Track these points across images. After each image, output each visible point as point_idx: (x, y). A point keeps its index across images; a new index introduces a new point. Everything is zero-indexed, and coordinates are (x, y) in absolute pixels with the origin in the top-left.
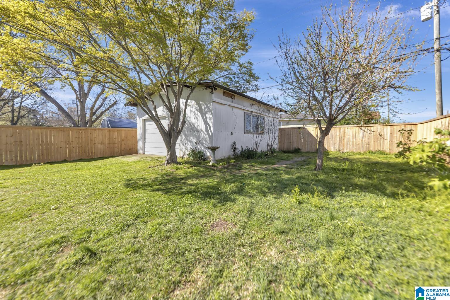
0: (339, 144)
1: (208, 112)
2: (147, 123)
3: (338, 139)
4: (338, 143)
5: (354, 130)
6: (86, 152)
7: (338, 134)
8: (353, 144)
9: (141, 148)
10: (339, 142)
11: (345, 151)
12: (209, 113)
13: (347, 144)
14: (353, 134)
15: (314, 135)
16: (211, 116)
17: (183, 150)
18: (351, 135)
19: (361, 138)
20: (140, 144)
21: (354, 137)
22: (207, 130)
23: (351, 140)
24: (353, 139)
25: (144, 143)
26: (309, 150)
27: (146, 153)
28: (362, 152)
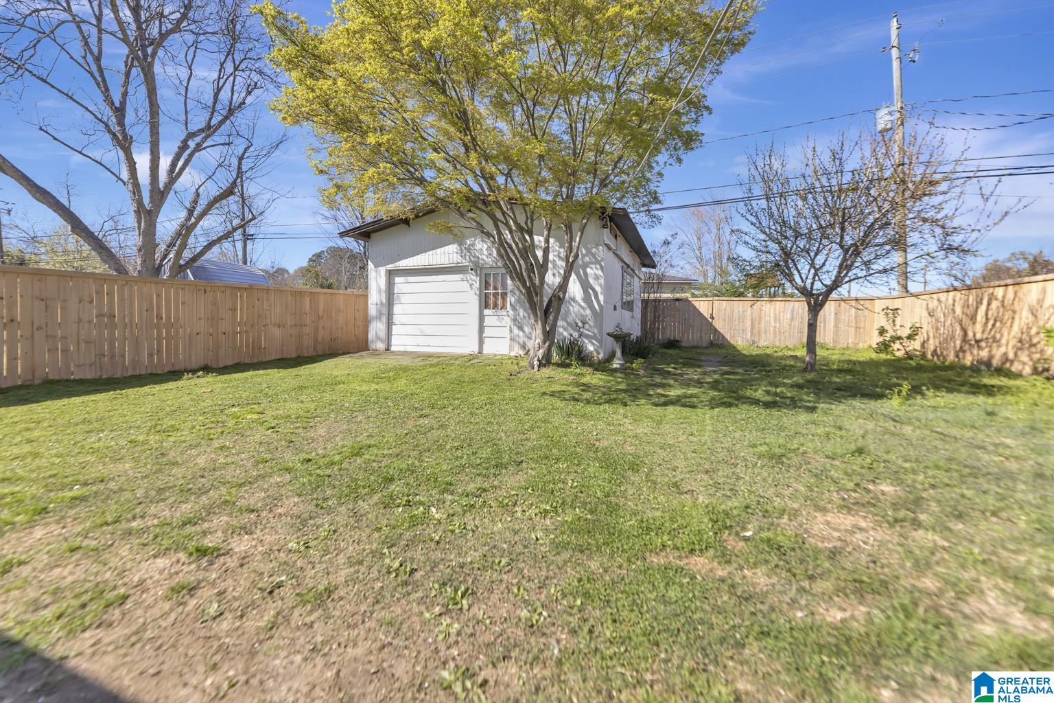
0: (752, 332)
1: (593, 263)
2: (397, 280)
3: (749, 323)
4: (749, 329)
5: (778, 307)
6: (247, 346)
7: (749, 313)
8: (775, 332)
9: (378, 338)
10: (752, 329)
11: (762, 343)
12: (593, 266)
13: (766, 332)
14: (775, 315)
15: (705, 315)
16: (600, 273)
17: (521, 341)
18: (772, 315)
19: (789, 322)
20: (377, 329)
21: (777, 319)
22: (587, 298)
23: (772, 324)
24: (775, 322)
25: (390, 324)
26: (695, 343)
27: (393, 348)
28: (791, 346)
